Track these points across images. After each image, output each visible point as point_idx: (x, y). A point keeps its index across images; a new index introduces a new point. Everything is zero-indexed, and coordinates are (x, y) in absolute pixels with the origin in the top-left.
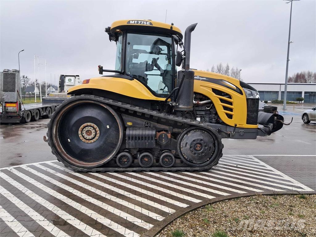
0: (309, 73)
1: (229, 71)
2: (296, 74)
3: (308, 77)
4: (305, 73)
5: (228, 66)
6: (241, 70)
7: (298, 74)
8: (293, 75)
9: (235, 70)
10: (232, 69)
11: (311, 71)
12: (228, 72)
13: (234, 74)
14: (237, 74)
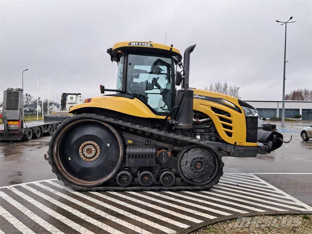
0: (306, 91)
1: (227, 89)
2: (293, 92)
3: (305, 95)
4: (302, 91)
5: (226, 84)
6: (239, 88)
8: (290, 92)
9: (233, 88)
10: (230, 87)
13: (232, 92)
14: (235, 92)
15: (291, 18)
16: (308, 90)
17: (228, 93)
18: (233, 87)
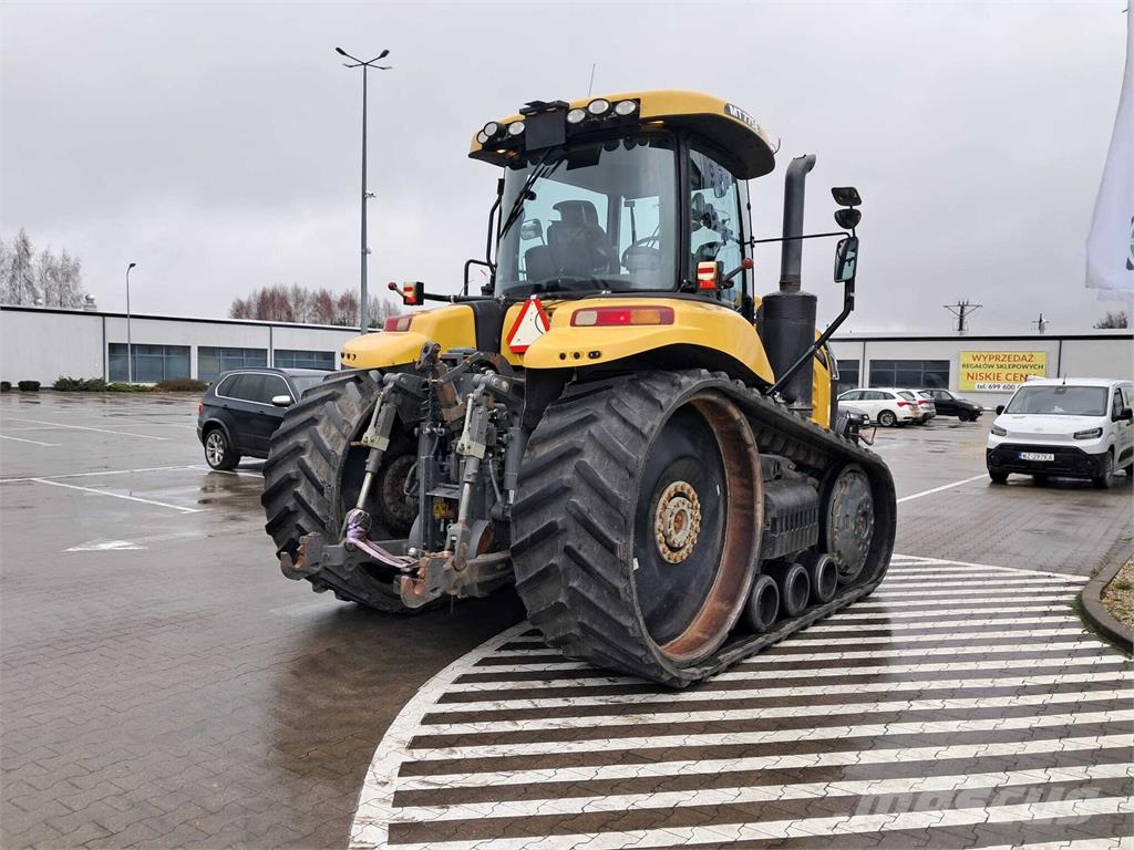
0: (297, 291)
1: (32, 261)
2: (259, 292)
3: (296, 305)
4: (285, 292)
5: (25, 242)
6: (132, 265)
7: (264, 293)
8: (251, 292)
9: (58, 260)
10: (45, 256)
11: (301, 286)
12: (29, 266)
13: (54, 275)
14: (68, 276)
15: (385, 54)
16: (306, 291)
17: (37, 278)
18: (57, 254)
